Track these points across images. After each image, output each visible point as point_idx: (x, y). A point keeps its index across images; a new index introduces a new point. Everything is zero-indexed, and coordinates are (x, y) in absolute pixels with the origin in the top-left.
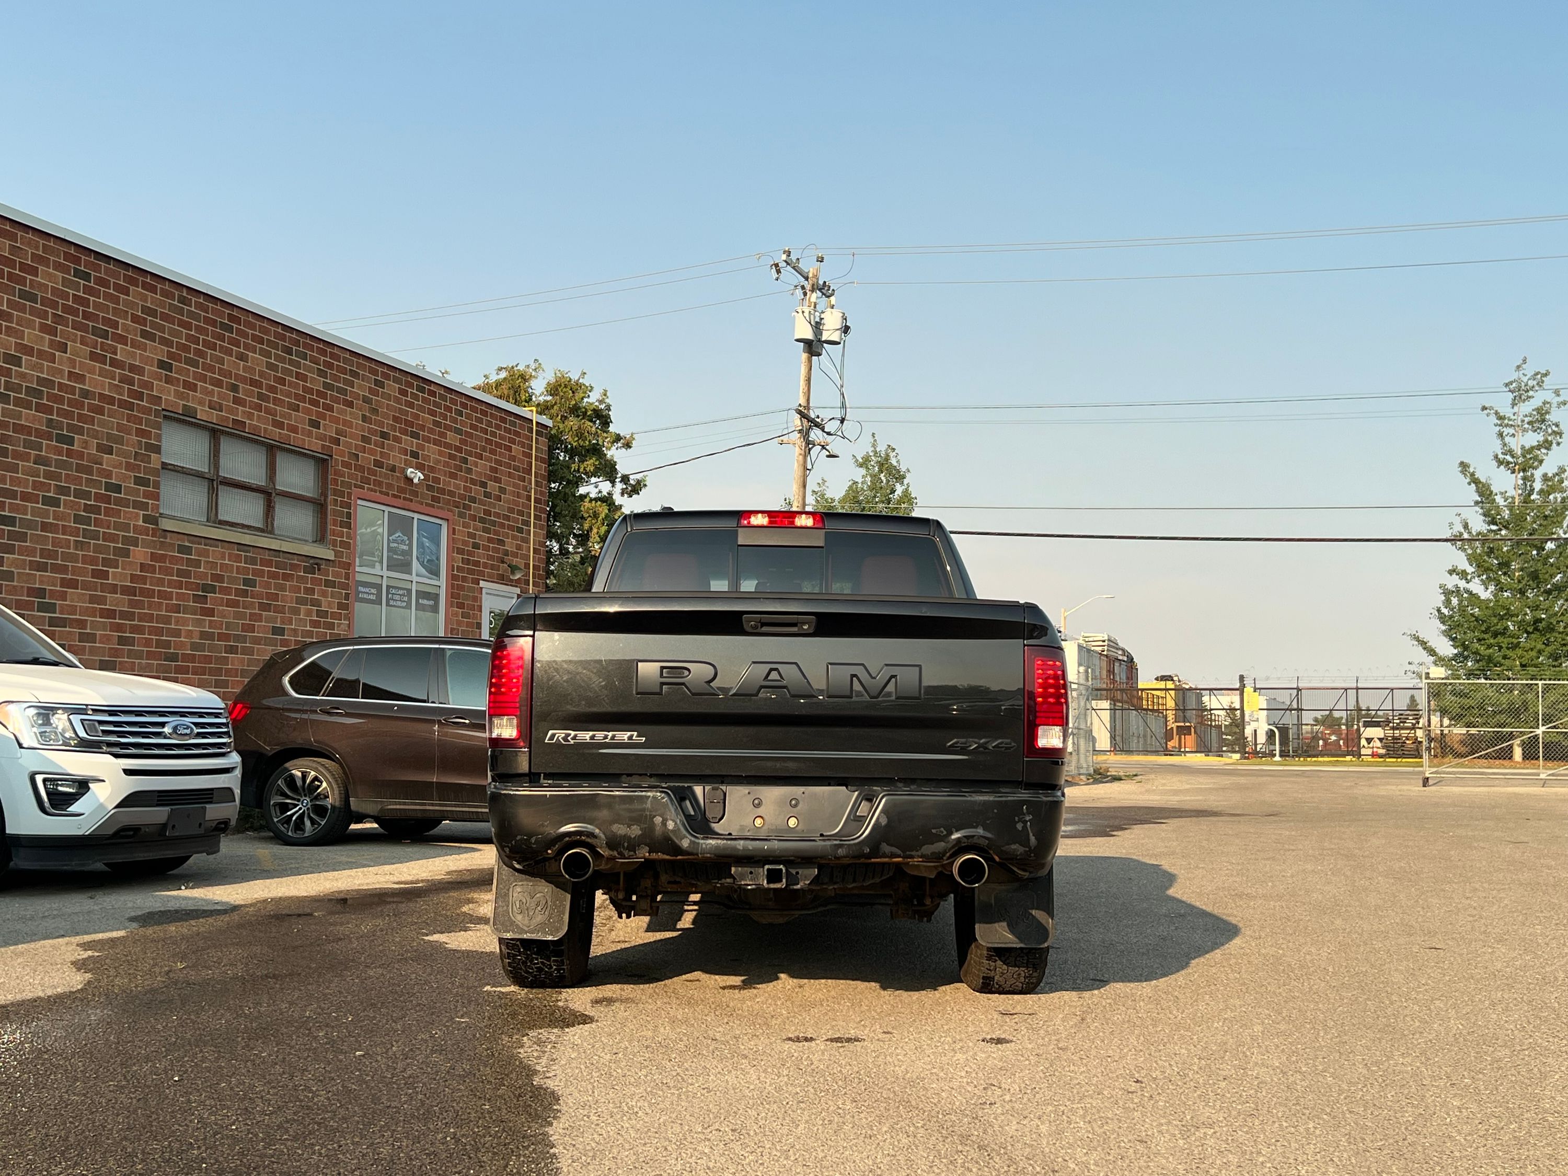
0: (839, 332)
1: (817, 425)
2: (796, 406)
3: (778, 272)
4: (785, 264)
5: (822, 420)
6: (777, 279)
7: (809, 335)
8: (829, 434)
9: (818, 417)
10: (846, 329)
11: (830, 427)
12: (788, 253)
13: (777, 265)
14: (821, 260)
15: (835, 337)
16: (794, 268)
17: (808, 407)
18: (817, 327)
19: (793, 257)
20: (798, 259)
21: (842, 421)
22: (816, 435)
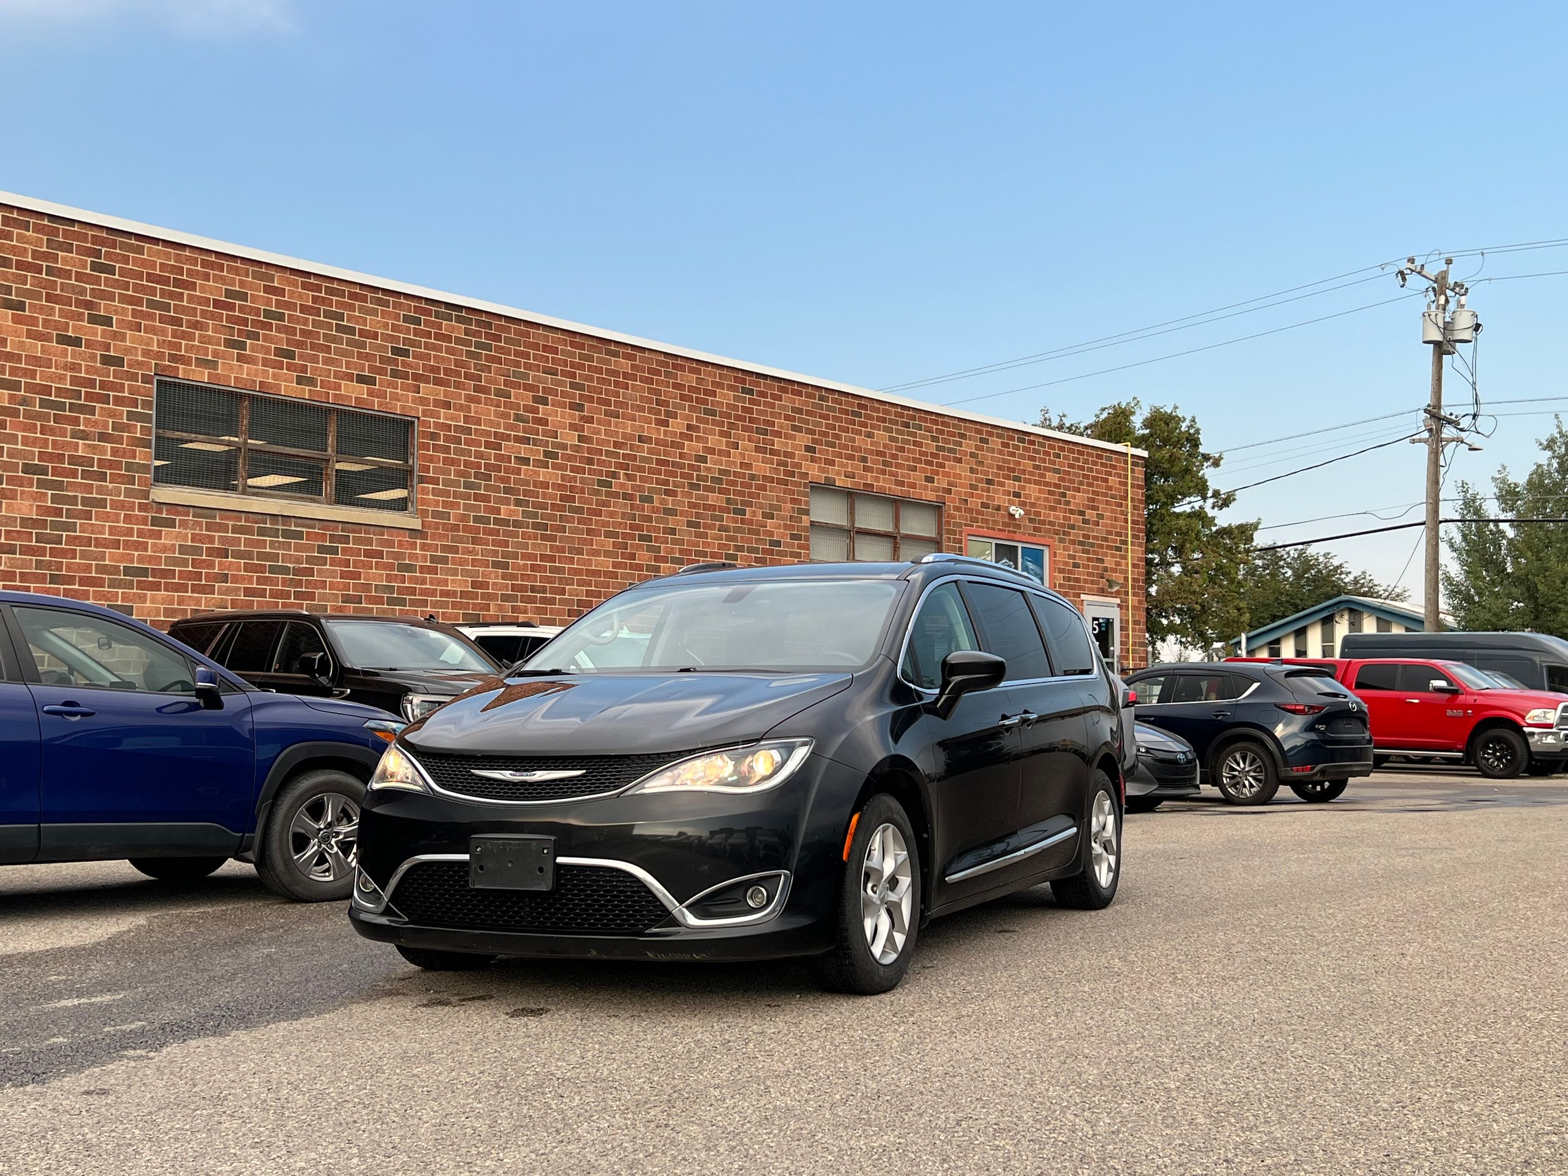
0: (1471, 330)
1: (1450, 422)
2: (1424, 406)
3: (1404, 279)
4: (1409, 272)
5: (1456, 417)
6: (1402, 286)
7: (1438, 337)
8: (1462, 430)
9: (1451, 414)
10: (1477, 327)
11: (1465, 423)
12: (1411, 260)
13: (1401, 273)
14: (1449, 262)
15: (1466, 335)
16: (1419, 273)
17: (1438, 406)
18: (1447, 327)
19: (1418, 263)
20: (1423, 266)
21: (1475, 416)
22: (1448, 432)
